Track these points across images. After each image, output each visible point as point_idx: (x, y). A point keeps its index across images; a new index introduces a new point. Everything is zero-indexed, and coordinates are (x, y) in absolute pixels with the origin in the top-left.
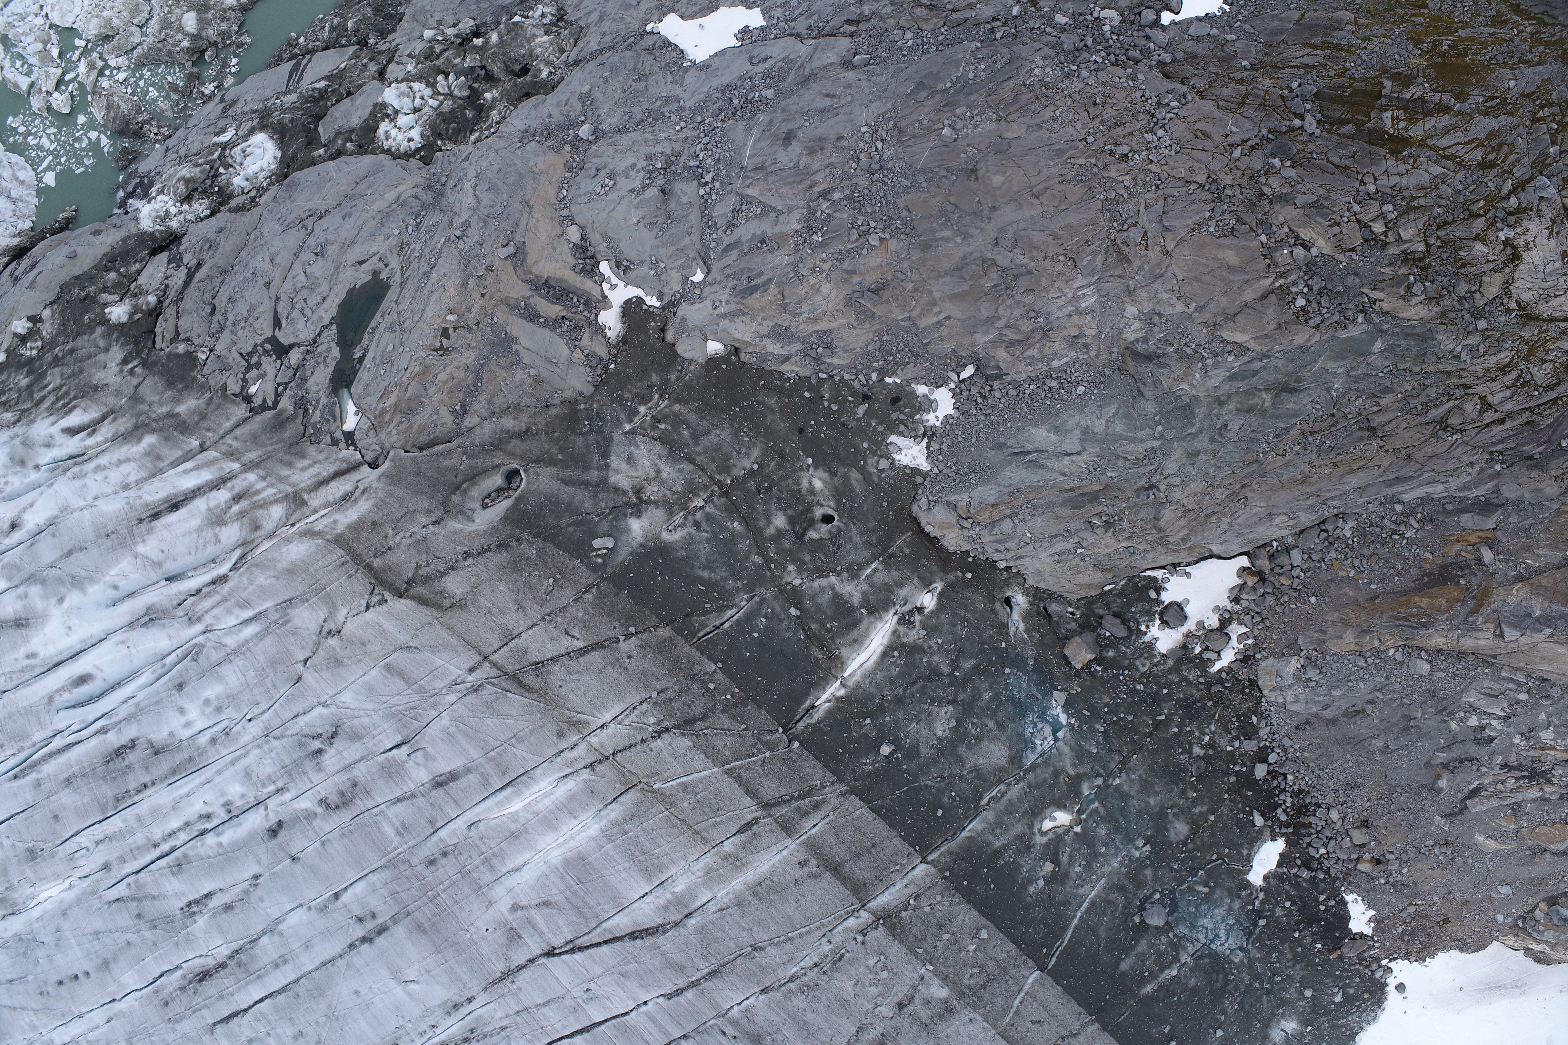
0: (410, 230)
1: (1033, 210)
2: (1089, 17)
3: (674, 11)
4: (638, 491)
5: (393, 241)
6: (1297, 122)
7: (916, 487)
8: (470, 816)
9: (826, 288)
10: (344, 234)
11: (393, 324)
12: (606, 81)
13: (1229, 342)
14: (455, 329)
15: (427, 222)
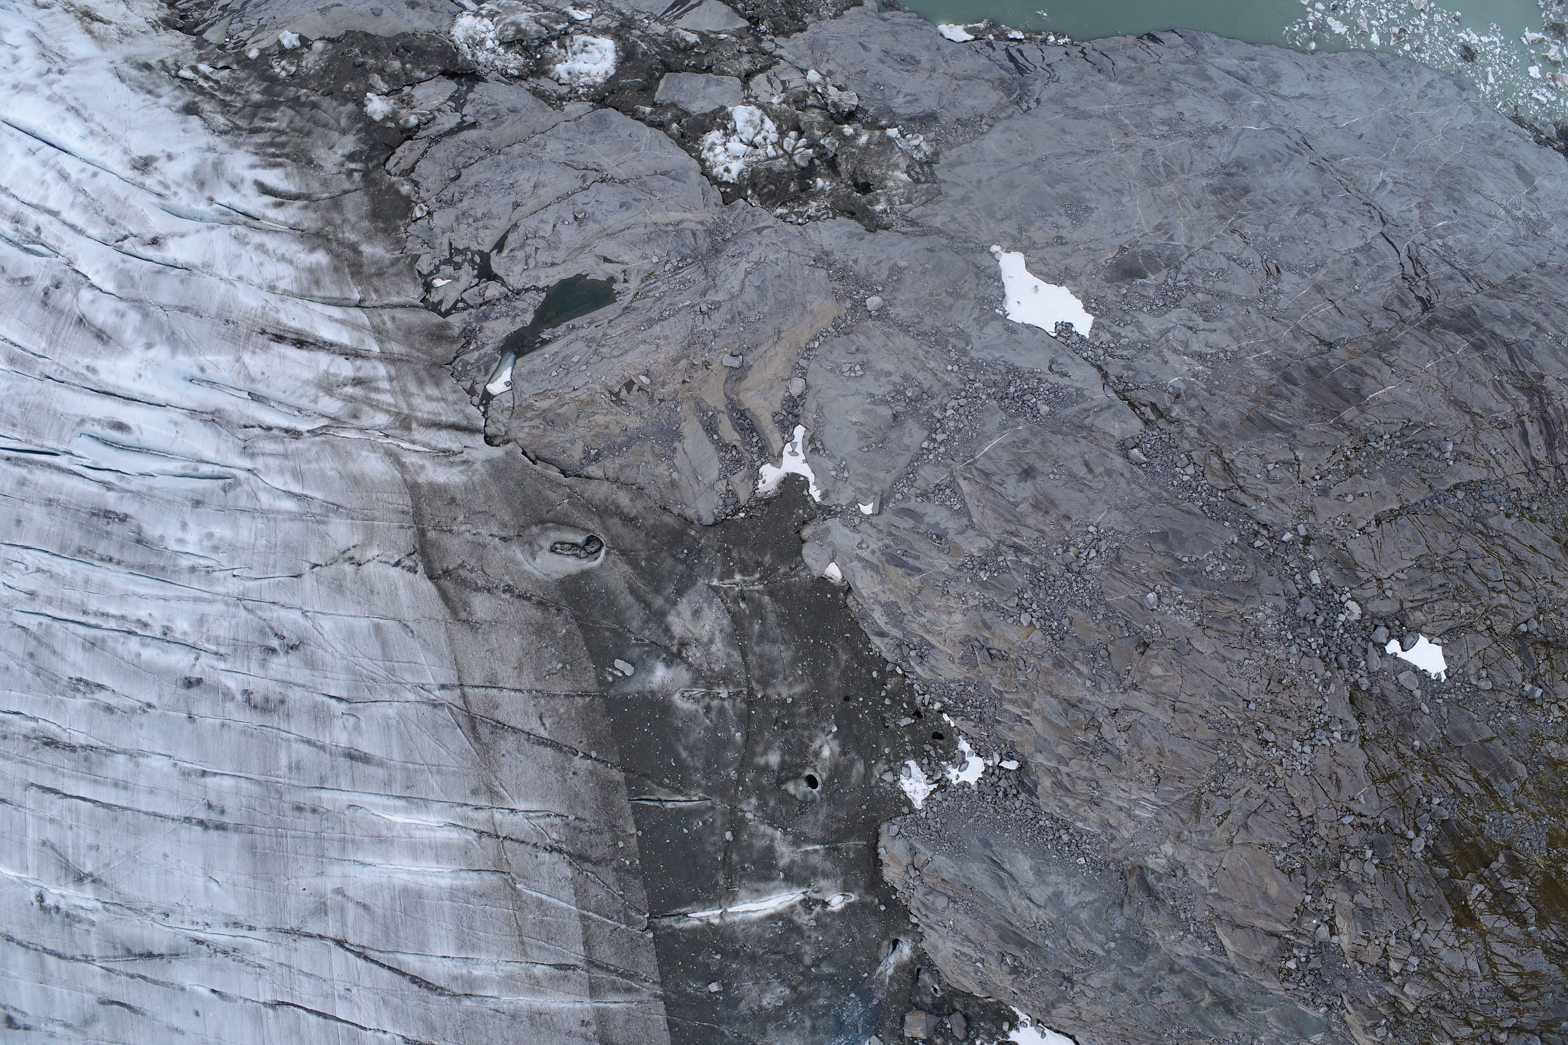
0: (668, 267)
1: (1162, 715)
2: (1336, 596)
3: (1025, 253)
4: (683, 644)
5: (646, 265)
6: (1411, 834)
7: (898, 813)
8: (356, 798)
9: (958, 617)
10: (611, 221)
11: (593, 339)
12: (923, 273)
13: (1216, 937)
14: (640, 389)
15: (686, 273)
